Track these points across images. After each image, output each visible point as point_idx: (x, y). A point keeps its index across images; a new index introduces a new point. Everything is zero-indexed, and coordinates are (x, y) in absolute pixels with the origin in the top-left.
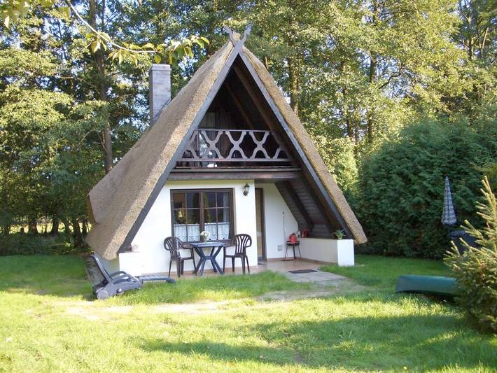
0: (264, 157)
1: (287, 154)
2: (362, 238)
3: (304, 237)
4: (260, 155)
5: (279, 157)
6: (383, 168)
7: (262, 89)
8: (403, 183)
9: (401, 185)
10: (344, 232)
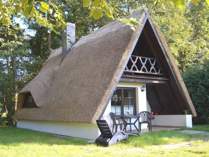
0: (155, 72)
1: (163, 72)
2: (195, 114)
3: (157, 115)
4: (153, 71)
5: (160, 73)
6: (191, 82)
7: (157, 38)
8: (205, 89)
9: (205, 90)
10: (188, 111)
